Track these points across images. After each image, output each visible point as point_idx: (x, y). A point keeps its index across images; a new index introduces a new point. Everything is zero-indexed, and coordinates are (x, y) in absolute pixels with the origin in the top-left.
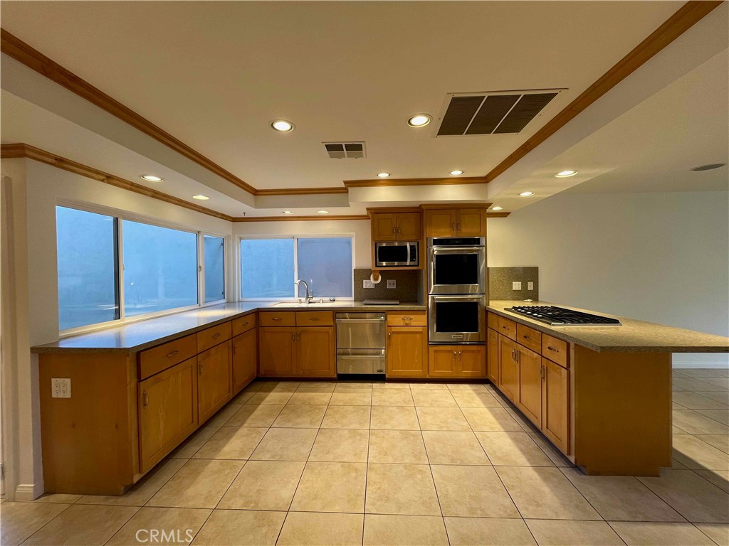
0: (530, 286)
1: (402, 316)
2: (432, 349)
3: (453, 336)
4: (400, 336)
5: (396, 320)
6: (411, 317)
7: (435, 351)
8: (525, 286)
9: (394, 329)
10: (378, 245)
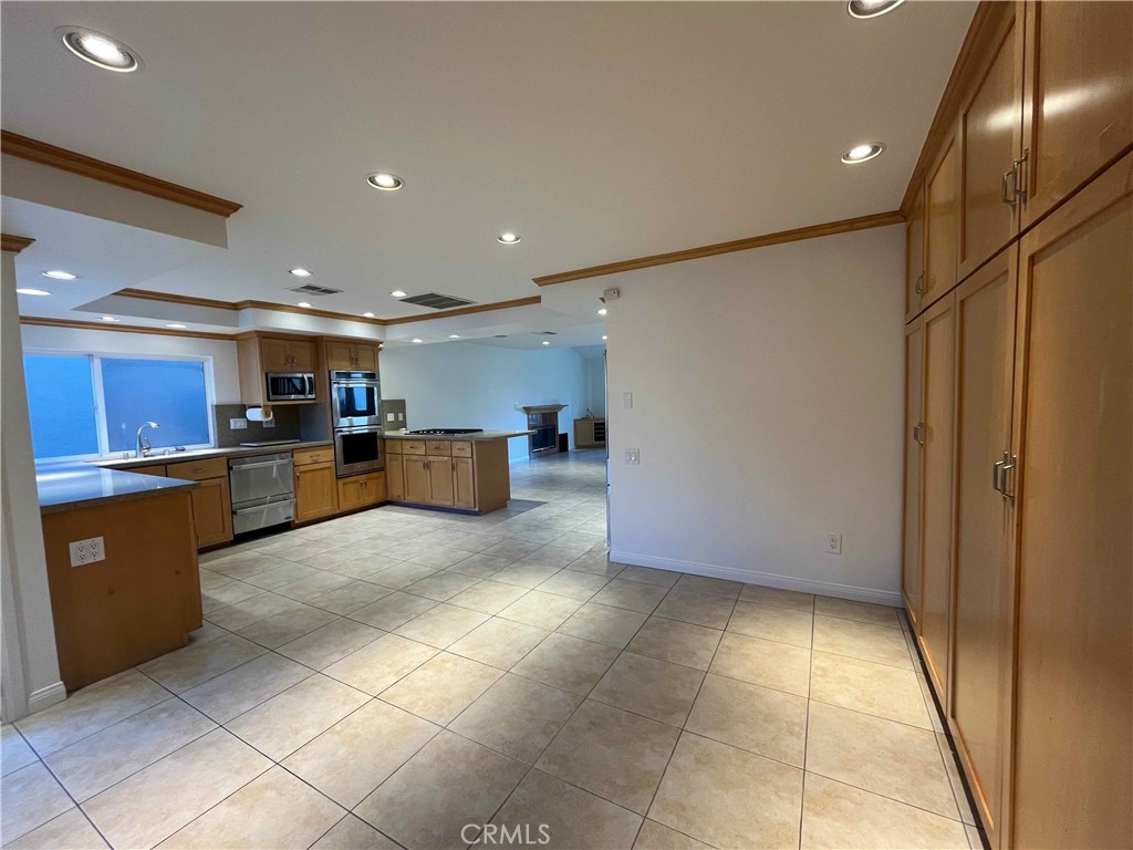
0: (401, 418)
1: (310, 454)
2: (341, 482)
3: (359, 466)
4: (308, 475)
5: (304, 458)
6: (319, 452)
7: (344, 484)
8: (396, 417)
9: (302, 468)
10: (270, 375)
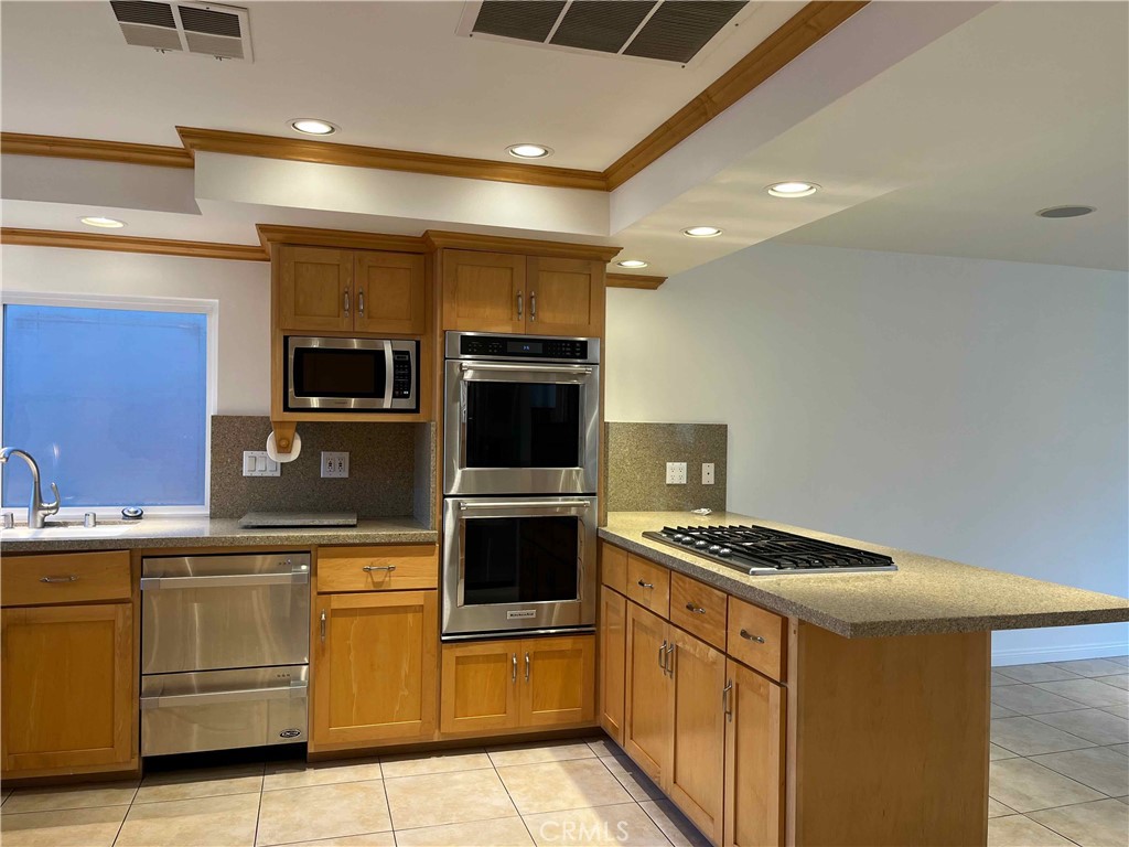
0: (708, 474)
1: (365, 562)
2: (450, 654)
4: (357, 621)
5: (343, 574)
6: (392, 562)
7: (459, 660)
8: (694, 474)
9: (337, 603)
10: (294, 343)
